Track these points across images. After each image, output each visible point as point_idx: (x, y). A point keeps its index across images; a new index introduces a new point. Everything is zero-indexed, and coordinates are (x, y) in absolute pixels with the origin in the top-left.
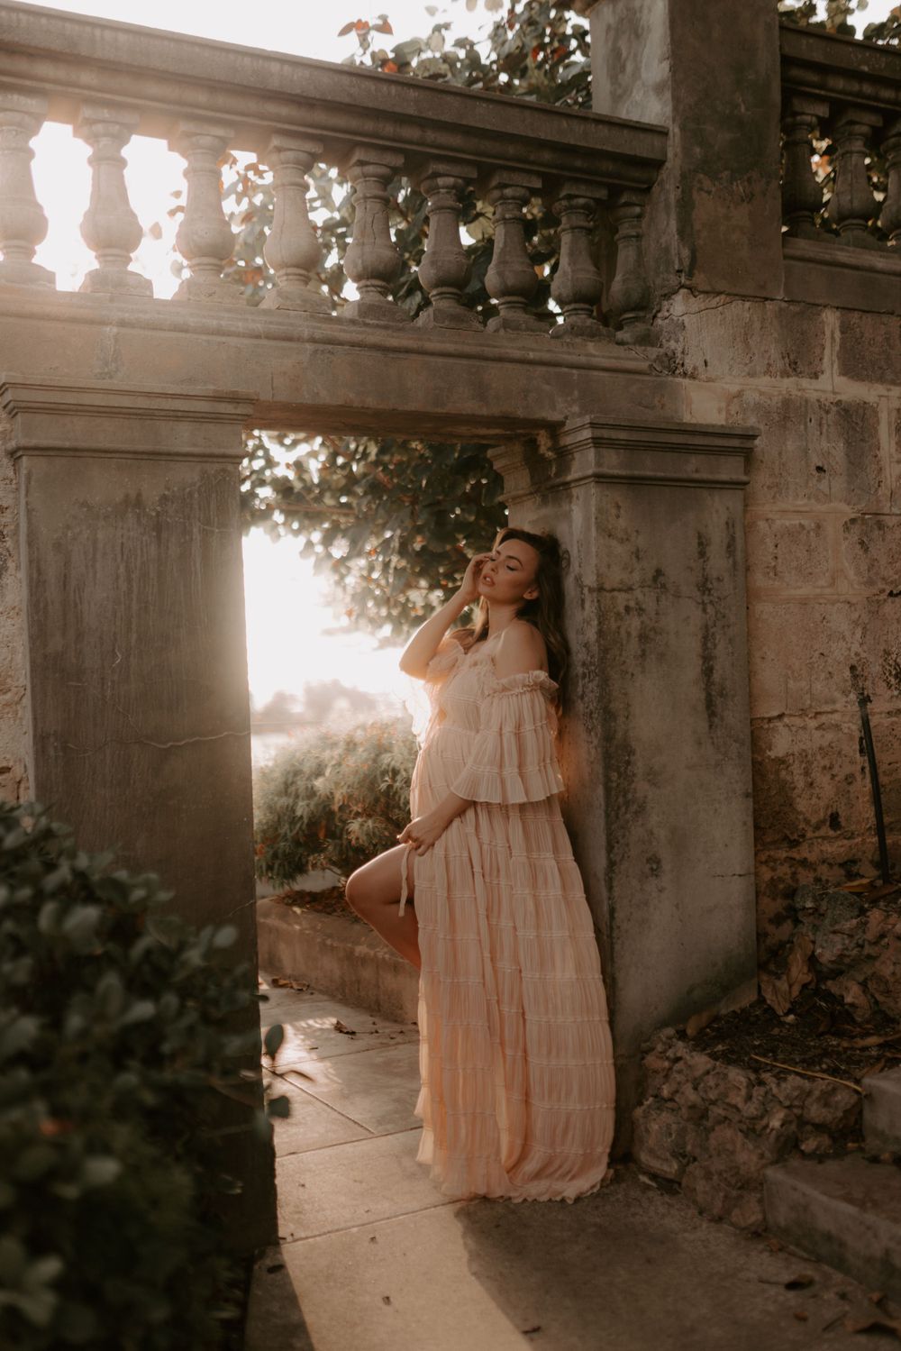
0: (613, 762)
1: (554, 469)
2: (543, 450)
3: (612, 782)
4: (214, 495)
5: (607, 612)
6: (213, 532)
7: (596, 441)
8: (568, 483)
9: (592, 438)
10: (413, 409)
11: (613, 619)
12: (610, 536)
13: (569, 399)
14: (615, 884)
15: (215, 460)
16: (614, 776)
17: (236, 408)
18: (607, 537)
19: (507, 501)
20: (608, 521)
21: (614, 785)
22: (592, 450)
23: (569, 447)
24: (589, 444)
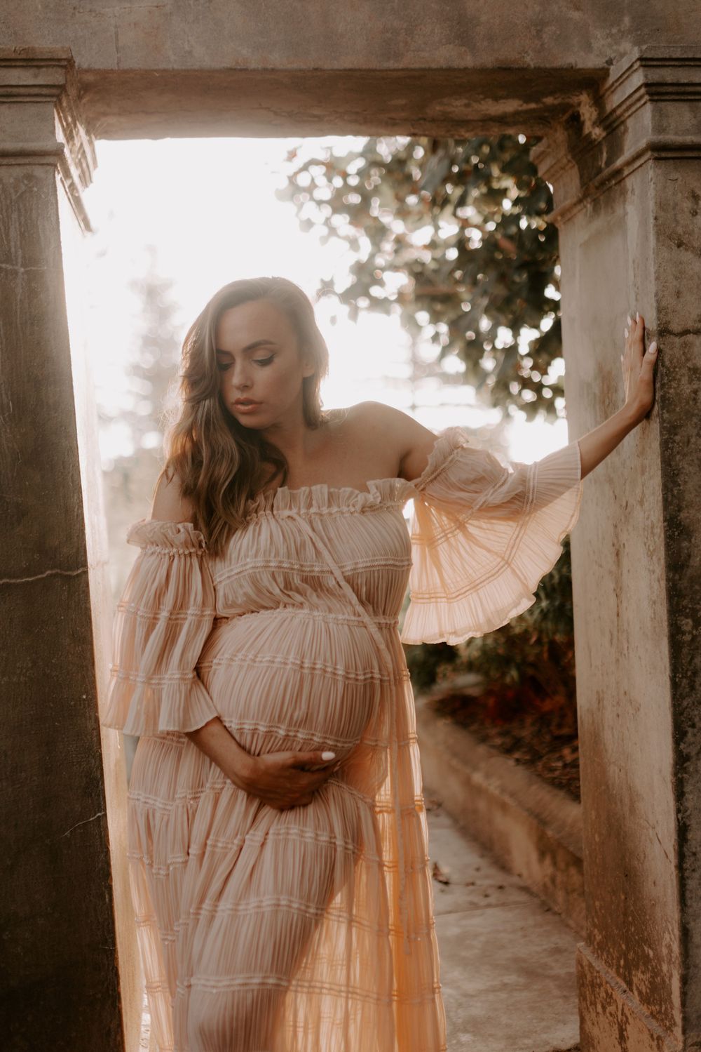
0: (685, 602)
1: (605, 155)
2: (588, 128)
3: (684, 633)
4: (15, 216)
5: (675, 367)
6: (16, 273)
7: (654, 89)
8: (619, 172)
9: (646, 85)
10: (348, 65)
11: (685, 380)
12: (679, 246)
13: (614, 31)
14: (688, 788)
15: (12, 161)
16: (687, 624)
17: (36, 76)
18: (675, 248)
19: (556, 220)
20: (677, 222)
21: (688, 638)
22: (649, 106)
23: (619, 112)
24: (641, 97)
